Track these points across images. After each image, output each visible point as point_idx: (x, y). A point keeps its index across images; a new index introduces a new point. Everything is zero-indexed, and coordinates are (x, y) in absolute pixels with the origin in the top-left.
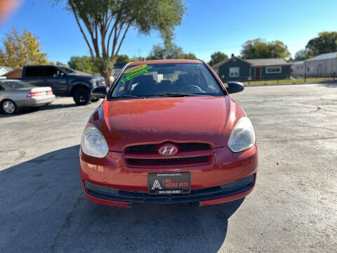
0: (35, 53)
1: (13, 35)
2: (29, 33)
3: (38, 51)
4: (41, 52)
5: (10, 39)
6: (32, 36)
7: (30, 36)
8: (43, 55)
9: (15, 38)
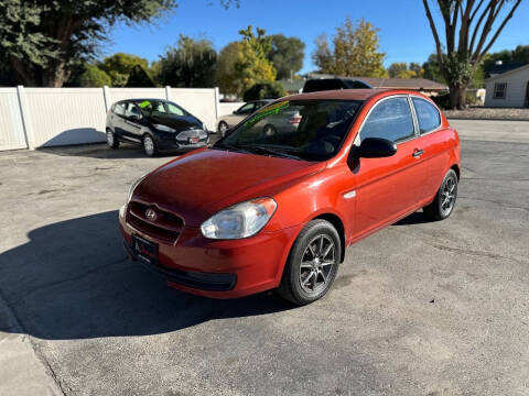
0: (369, 53)
1: (346, 29)
2: (367, 24)
3: (373, 50)
4: (377, 52)
5: (341, 35)
6: (370, 29)
7: (367, 28)
8: (378, 55)
9: (347, 33)
